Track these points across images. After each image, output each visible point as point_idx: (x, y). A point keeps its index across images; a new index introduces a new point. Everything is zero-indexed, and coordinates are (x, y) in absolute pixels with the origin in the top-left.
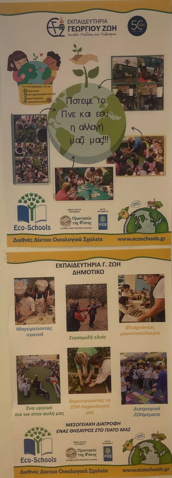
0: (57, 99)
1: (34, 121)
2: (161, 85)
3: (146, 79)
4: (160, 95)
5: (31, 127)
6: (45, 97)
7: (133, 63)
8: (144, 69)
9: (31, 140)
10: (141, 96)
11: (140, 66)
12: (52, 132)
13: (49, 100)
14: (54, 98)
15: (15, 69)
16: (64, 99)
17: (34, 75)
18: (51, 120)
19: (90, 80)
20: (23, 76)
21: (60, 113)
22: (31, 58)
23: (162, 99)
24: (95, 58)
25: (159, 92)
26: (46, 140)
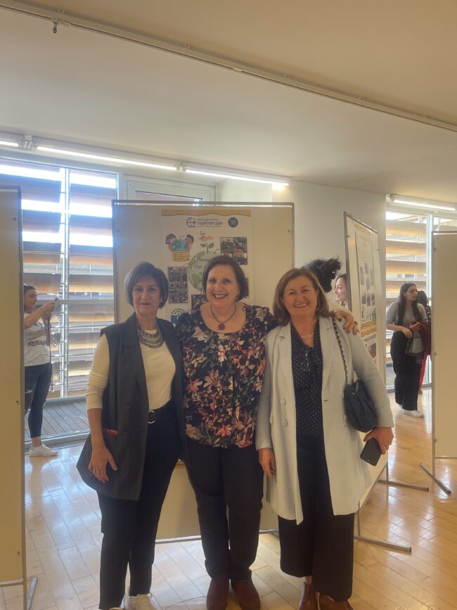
0: (193, 259)
1: (180, 270)
2: (246, 252)
3: (238, 249)
4: (245, 257)
5: (179, 273)
6: (186, 258)
7: (231, 241)
8: (237, 244)
9: (178, 280)
10: (236, 257)
11: (235, 242)
12: (189, 276)
13: (188, 259)
14: (190, 258)
15: (169, 243)
16: (196, 259)
17: (180, 246)
18: (189, 270)
19: (210, 250)
20: (174, 247)
21: (193, 266)
22: (178, 238)
23: (247, 259)
24: (211, 238)
25: (245, 256)
26: (186, 280)
